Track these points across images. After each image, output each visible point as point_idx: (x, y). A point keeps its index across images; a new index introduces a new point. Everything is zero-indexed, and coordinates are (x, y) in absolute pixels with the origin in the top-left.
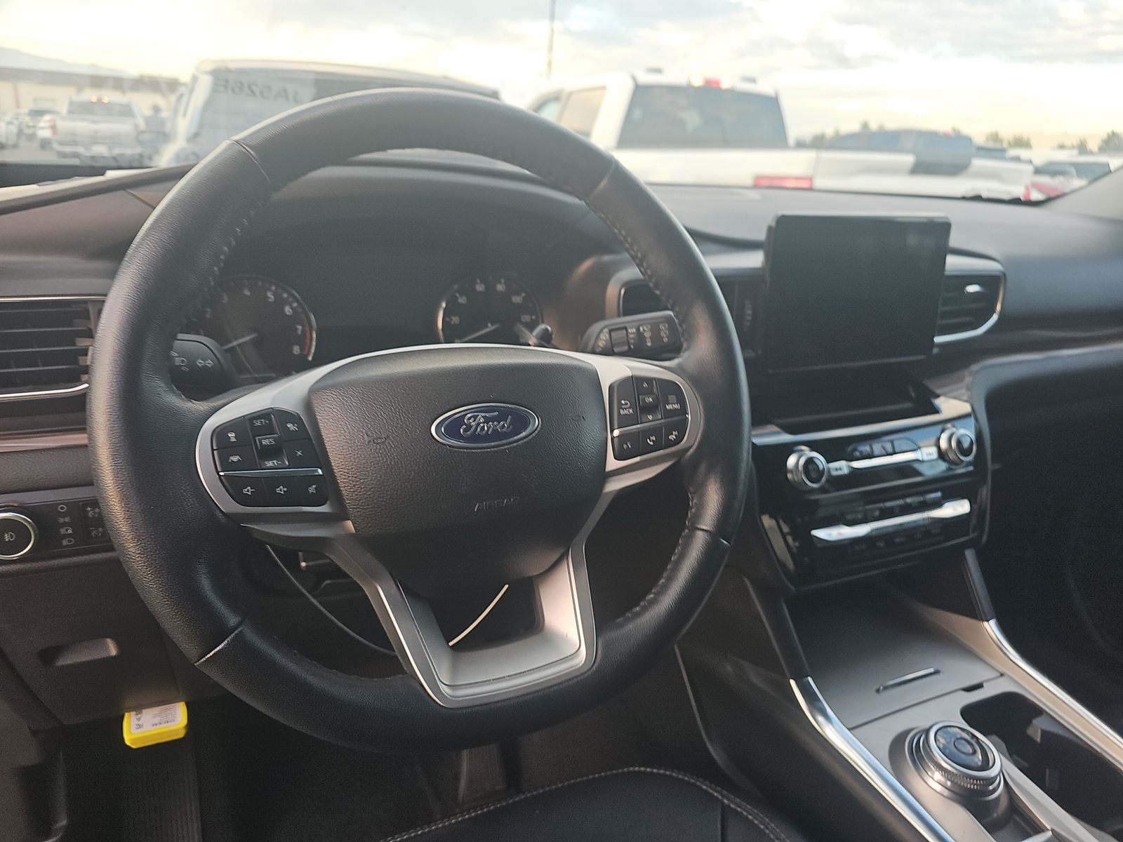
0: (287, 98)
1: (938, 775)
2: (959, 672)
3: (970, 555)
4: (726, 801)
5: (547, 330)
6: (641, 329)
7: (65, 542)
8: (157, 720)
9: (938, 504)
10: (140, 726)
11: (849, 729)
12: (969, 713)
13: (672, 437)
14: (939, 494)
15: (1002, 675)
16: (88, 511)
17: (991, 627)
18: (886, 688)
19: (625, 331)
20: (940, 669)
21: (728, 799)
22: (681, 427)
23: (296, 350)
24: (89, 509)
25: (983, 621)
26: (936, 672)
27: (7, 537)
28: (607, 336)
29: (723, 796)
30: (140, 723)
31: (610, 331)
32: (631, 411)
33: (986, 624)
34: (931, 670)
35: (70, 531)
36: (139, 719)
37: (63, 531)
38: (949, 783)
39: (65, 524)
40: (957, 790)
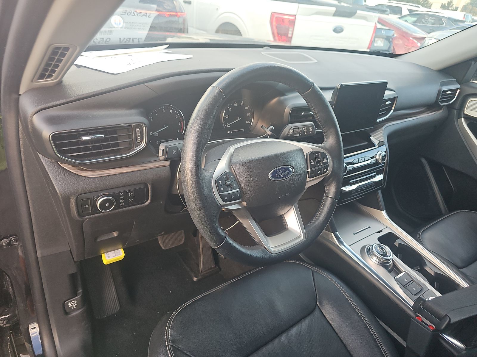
0: (146, 16)
1: (375, 258)
2: (375, 227)
3: (379, 191)
4: (312, 269)
5: (272, 128)
6: (304, 128)
7: (121, 204)
8: (114, 255)
9: (374, 176)
10: (109, 257)
11: (349, 246)
12: (380, 239)
13: (325, 171)
14: (375, 173)
15: (387, 227)
16: (129, 194)
17: (384, 213)
18: (356, 233)
19: (298, 129)
20: (370, 227)
21: (313, 268)
22: (327, 167)
23: (178, 130)
24: (129, 193)
25: (382, 211)
26: (369, 227)
27: (107, 205)
28: (293, 130)
29: (311, 267)
30: (109, 256)
31: (293, 129)
32: (314, 163)
33: (383, 211)
34: (368, 227)
35: (123, 201)
36: (108, 255)
37: (121, 201)
38: (378, 260)
39: (122, 199)
40: (380, 262)
